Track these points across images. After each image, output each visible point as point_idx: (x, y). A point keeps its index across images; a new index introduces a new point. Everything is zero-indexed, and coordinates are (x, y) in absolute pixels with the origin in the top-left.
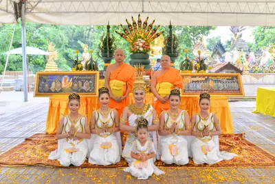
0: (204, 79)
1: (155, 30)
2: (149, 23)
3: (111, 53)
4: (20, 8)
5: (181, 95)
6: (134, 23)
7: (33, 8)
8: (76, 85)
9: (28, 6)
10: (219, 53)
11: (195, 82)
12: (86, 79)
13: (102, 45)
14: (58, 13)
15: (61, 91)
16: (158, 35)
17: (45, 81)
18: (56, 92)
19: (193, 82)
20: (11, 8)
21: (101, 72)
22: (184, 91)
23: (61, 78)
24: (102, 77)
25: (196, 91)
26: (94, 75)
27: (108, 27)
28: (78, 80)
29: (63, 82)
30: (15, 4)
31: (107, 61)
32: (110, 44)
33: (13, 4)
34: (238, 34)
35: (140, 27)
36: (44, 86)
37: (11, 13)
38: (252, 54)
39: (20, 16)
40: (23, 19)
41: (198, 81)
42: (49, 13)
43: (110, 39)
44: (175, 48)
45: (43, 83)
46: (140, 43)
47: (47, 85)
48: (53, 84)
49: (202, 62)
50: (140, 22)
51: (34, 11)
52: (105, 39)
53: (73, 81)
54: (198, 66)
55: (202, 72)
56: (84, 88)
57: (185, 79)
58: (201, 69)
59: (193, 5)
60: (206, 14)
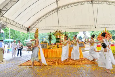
1: (62, 33)
2: (60, 31)
3: (51, 39)
4: (29, 29)
7: (32, 29)
9: (31, 29)
10: (80, 39)
20: (26, 29)
21: (48, 44)
26: (46, 44)
27: (50, 33)
30: (28, 28)
31: (50, 41)
32: (51, 37)
50: (58, 31)
52: (49, 36)
56: (44, 47)
59: (72, 27)
60: (75, 29)
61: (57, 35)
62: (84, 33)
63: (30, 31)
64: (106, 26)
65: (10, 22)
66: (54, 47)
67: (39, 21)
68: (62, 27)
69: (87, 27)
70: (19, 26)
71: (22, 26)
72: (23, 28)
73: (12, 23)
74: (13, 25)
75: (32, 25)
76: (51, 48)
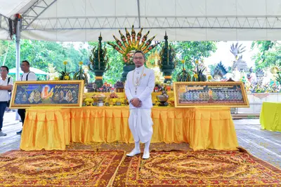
0: (202, 88)
1: (150, 42)
4: (16, 25)
5: (176, 106)
6: (128, 34)
7: (28, 25)
8: (57, 95)
9: (24, 23)
10: (220, 74)
11: (192, 91)
12: (69, 89)
13: (93, 57)
14: (53, 30)
15: (40, 102)
16: (153, 47)
17: (23, 91)
19: (190, 91)
20: (6, 25)
22: (180, 101)
23: (42, 88)
25: (194, 101)
26: (79, 84)
27: (100, 39)
28: (60, 90)
29: (43, 92)
30: (10, 21)
33: (7, 20)
34: (239, 55)
35: (134, 38)
36: (21, 97)
37: (4, 29)
39: (15, 33)
40: (18, 36)
41: (195, 91)
42: (44, 30)
44: (171, 60)
45: (21, 93)
47: (25, 96)
48: (32, 94)
49: (200, 73)
50: (133, 32)
51: (30, 28)
52: (97, 51)
53: (54, 91)
54: (197, 76)
56: (66, 98)
57: (181, 88)
58: (199, 80)
60: (205, 29)
62: (234, 49)
63: (23, 34)
66: (114, 100)
68: (153, 20)
69: (251, 23)
75: (31, 8)
76: (101, 104)
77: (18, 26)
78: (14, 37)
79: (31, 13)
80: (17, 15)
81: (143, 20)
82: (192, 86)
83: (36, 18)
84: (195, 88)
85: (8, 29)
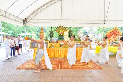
0: (80, 44)
1: (66, 29)
2: (64, 26)
3: (52, 35)
4: (25, 22)
6: (59, 27)
9: (27, 21)
13: (50, 33)
14: (36, 23)
16: (66, 30)
18: (36, 47)
20: (22, 22)
24: (50, 43)
26: (47, 42)
27: (52, 28)
30: (24, 20)
32: (52, 33)
34: (92, 29)
35: (61, 28)
38: (96, 35)
39: (25, 24)
42: (34, 23)
43: (52, 31)
44: (71, 34)
45: (32, 44)
46: (61, 32)
48: (35, 45)
49: (79, 38)
50: (61, 26)
51: (29, 22)
54: (78, 40)
55: (80, 42)
58: (79, 40)
59: (77, 21)
60: (81, 24)
61: (59, 32)
63: (27, 24)
64: (117, 22)
65: (1, 14)
66: (56, 46)
67: (38, 12)
68: (66, 21)
69: (94, 22)
70: (13, 18)
71: (17, 17)
72: (18, 20)
73: (4, 15)
74: (5, 17)
75: (30, 16)
76: (53, 47)
77: (26, 22)
78: (25, 25)
79: (30, 18)
80: (26, 18)
81: (63, 20)
82: (77, 43)
83: (31, 19)
84: (78, 43)
85: (23, 22)
